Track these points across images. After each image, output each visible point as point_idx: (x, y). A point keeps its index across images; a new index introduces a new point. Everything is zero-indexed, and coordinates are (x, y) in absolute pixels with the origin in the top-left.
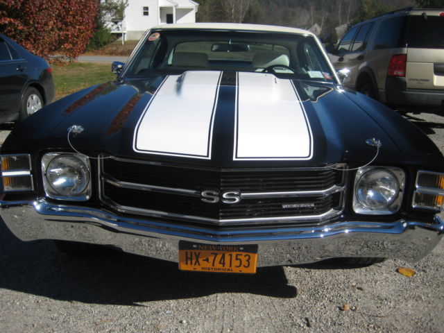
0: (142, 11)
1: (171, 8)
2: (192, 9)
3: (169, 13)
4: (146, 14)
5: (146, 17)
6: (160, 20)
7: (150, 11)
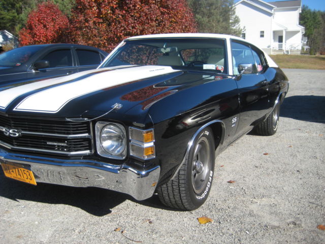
0: (259, 34)
1: (282, 31)
2: (299, 32)
3: (280, 35)
4: (262, 36)
5: (262, 38)
6: (272, 40)
7: (265, 34)
